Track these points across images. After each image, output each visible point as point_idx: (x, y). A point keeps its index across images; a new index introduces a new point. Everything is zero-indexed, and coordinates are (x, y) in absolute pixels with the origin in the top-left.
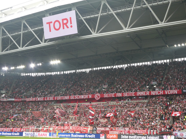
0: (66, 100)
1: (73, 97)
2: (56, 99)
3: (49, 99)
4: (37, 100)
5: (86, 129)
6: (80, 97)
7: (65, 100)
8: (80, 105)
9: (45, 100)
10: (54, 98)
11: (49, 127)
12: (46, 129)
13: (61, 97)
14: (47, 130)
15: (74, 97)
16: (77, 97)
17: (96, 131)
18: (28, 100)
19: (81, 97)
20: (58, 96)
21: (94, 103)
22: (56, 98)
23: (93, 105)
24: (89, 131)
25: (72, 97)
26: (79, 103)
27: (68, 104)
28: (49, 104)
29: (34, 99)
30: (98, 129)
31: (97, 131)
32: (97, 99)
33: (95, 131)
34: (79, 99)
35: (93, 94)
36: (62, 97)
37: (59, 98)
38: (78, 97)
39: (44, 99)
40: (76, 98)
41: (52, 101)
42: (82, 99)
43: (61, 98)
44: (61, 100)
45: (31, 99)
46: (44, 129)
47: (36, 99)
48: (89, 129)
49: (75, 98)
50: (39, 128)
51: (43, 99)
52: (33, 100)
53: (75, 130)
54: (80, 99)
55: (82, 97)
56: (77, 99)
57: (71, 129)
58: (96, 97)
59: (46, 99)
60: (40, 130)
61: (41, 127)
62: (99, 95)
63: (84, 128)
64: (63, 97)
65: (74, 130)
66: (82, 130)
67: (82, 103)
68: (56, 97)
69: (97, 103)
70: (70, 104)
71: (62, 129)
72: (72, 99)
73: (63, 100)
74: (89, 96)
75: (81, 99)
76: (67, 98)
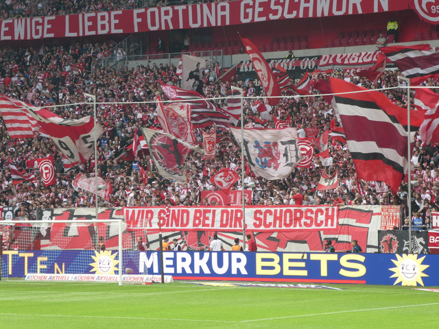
0: (210, 28)
1: (258, 9)
2: (143, 25)
3: (88, 24)
4: (10, 33)
5: (352, 222)
6: (304, 5)
7: (201, 29)
8: (309, 64)
9: (68, 34)
10: (125, 20)
12: (84, 223)
13: (176, 13)
15: (267, 10)
16: (282, 6)
17: (426, 238)
19: (310, 4)
20: (156, 5)
22: (136, 20)
24: (373, 240)
25: (251, 12)
26: (299, 52)
27: (227, 57)
28: (89, 60)
32: (430, 14)
33: (419, 235)
34: (297, 19)
36: (180, 8)
37: (162, 18)
39: (57, 26)
40: (275, 12)
41: (110, 38)
42: (323, 17)
43: (175, 19)
44: (176, 30)
47: (4, 29)
48: (375, 226)
49: (272, 17)
50: (35, 223)
51: (47, 26)
53: (279, 231)
54: (306, 19)
55: (322, 4)
56: (282, 20)
57: (251, 227)
59: (74, 27)
60: (39, 236)
61: (47, 214)
63: (341, 221)
64: (185, 12)
65: (275, 235)
66: (327, 231)
67: (325, 52)
68: (136, 12)
70: (236, 59)
71: (190, 226)
72: (252, 23)
73: (187, 31)
75: (315, 18)
76: (214, 14)
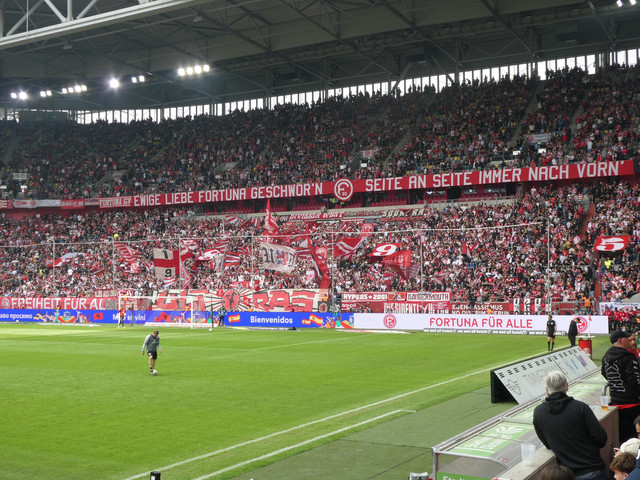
0: (236, 201)
1: (260, 192)
2: (202, 199)
3: (176, 198)
4: (139, 202)
5: (305, 297)
6: (282, 191)
7: (232, 201)
8: (285, 219)
9: (166, 203)
10: (195, 197)
11: (182, 294)
12: (174, 298)
13: (220, 193)
14: (177, 301)
15: (264, 193)
16: (272, 191)
17: (340, 304)
18: (106, 203)
19: (286, 191)
20: (210, 189)
21: (333, 213)
22: (200, 197)
23: (328, 219)
24: (315, 305)
25: (257, 193)
26: (279, 213)
27: (245, 215)
29: (127, 201)
30: (345, 296)
31: (344, 305)
32: (341, 196)
33: (337, 303)
34: (280, 198)
35: (328, 180)
36: (222, 191)
37: (212, 195)
38: (278, 191)
39: (162, 199)
40: (269, 194)
41: (187, 206)
42: (292, 197)
43: (219, 196)
44: (220, 202)
45: (117, 201)
46: (165, 300)
47: (136, 201)
48: (316, 299)
49: (267, 196)
50: (149, 298)
51: (157, 199)
52: (125, 204)
54: (284, 198)
55: (291, 191)
56: (273, 198)
58: (340, 190)
59: (170, 200)
60: (152, 304)
61: (155, 292)
62: (347, 182)
63: (300, 297)
64: (224, 193)
67: (292, 213)
68: (200, 192)
69: (342, 211)
70: (249, 216)
72: (257, 199)
73: (225, 202)
74: (313, 189)
75: (288, 197)
76: (238, 194)
